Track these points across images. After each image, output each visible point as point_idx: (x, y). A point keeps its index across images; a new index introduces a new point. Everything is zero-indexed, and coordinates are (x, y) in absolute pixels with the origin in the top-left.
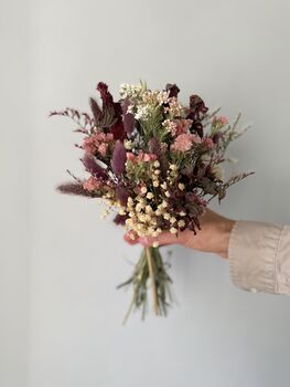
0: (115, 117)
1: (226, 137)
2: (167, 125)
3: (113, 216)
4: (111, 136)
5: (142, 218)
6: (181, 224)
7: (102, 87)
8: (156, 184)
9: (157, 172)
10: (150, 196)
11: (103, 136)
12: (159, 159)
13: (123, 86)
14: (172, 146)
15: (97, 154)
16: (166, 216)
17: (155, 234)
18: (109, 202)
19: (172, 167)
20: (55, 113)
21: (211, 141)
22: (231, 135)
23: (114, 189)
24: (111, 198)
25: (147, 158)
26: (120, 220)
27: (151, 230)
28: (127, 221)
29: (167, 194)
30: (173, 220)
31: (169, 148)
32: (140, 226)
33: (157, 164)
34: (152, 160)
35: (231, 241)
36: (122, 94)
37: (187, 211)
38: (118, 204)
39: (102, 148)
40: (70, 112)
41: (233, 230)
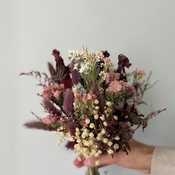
0: (65, 73)
1: (143, 87)
2: (103, 75)
3: (65, 143)
4: (62, 85)
5: (86, 143)
6: (116, 146)
7: (56, 53)
8: (96, 117)
9: (97, 108)
10: (92, 126)
11: (56, 85)
12: (98, 98)
13: (70, 52)
14: (107, 90)
15: (53, 99)
16: (105, 141)
17: (97, 155)
18: (62, 133)
19: (108, 103)
20: (24, 74)
21: (134, 88)
22: (146, 86)
23: (65, 122)
24: (63, 131)
25: (89, 97)
26: (71, 145)
27: (93, 151)
28: (75, 146)
29: (105, 124)
30: (110, 144)
31: (104, 91)
32: (85, 149)
33: (97, 102)
34: (93, 99)
35: (153, 160)
36: (70, 58)
37: (120, 137)
38: (69, 134)
39: (56, 94)
40: (34, 74)
41: (154, 152)
